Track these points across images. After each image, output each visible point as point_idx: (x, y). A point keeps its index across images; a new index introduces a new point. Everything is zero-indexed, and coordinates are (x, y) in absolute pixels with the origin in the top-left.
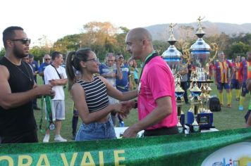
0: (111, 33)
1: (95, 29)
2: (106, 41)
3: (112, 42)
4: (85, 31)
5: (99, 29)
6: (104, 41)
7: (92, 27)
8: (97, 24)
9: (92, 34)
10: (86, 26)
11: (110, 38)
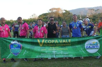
0: (60, 12)
1: (54, 11)
2: (59, 16)
3: (61, 16)
4: (50, 12)
5: (55, 11)
6: (57, 15)
7: (53, 10)
8: (55, 9)
9: (53, 13)
10: (50, 10)
11: (60, 14)
